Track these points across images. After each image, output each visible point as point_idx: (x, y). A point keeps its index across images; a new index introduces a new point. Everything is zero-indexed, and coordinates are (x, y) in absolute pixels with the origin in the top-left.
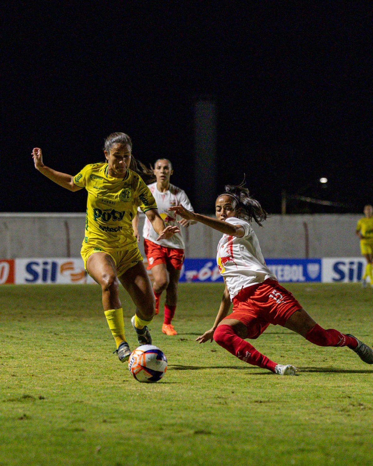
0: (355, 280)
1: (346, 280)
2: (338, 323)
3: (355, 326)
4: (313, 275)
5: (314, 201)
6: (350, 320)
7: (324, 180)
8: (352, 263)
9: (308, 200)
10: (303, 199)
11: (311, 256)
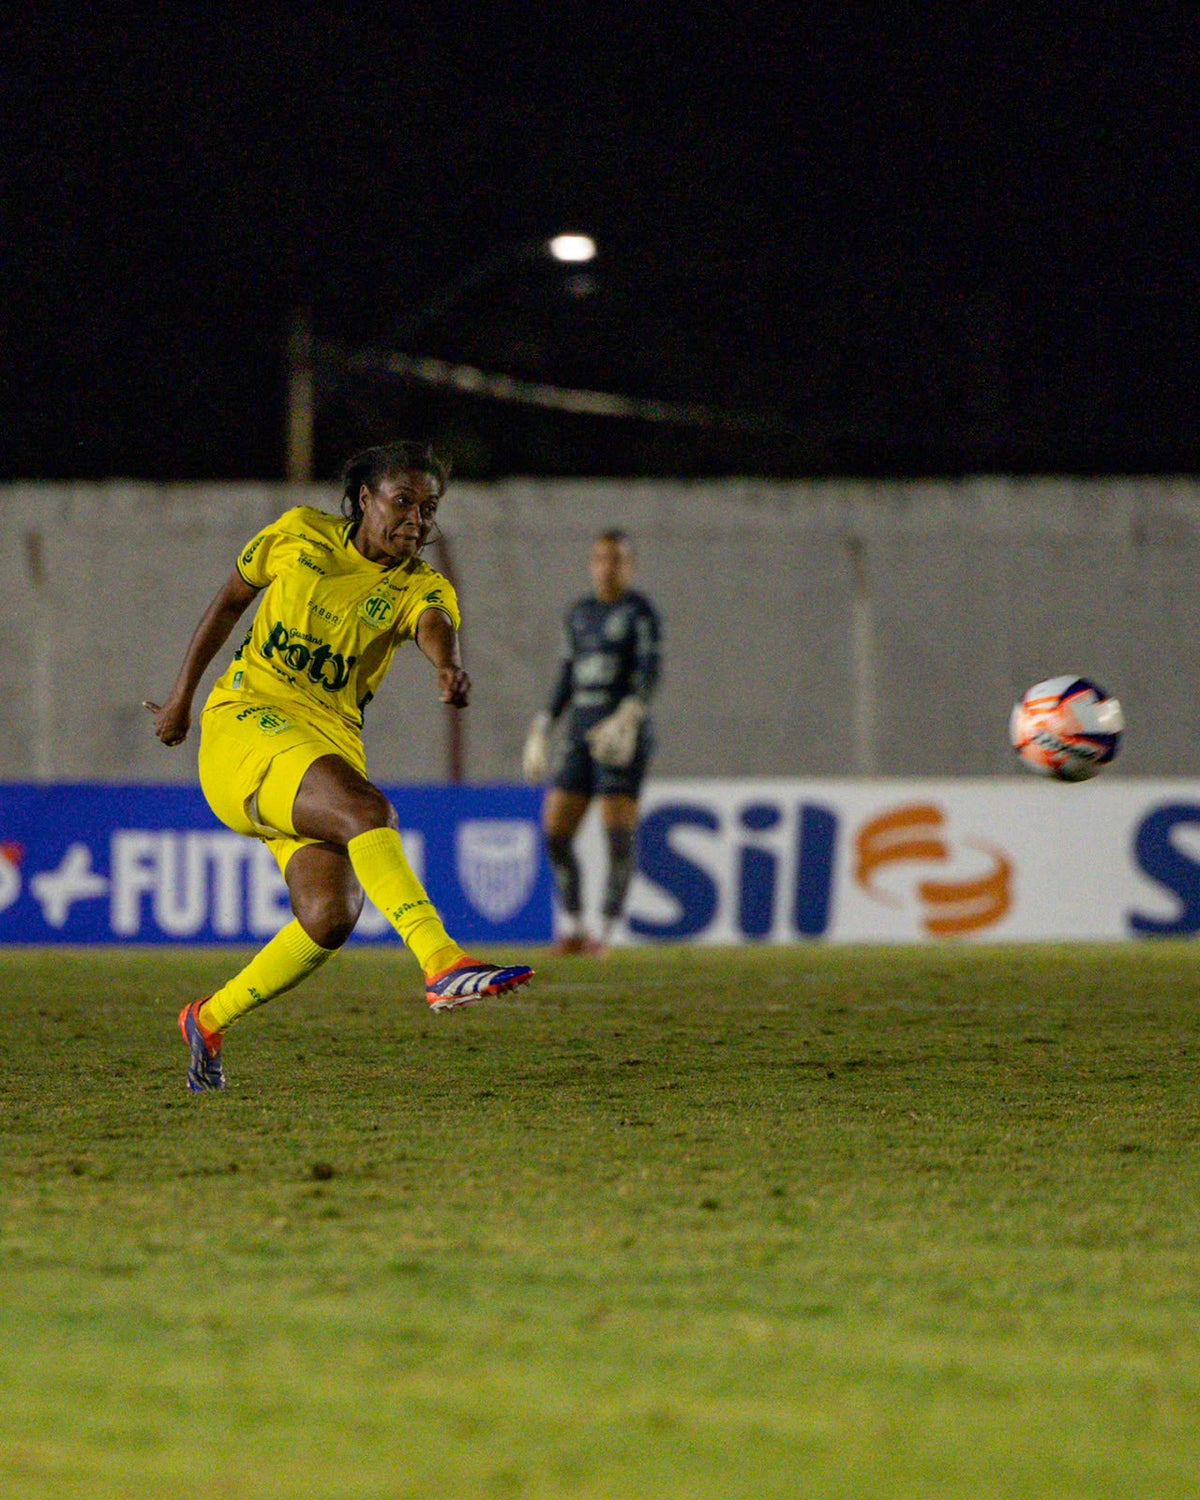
0: (783, 932)
1: (723, 932)
2: (625, 1230)
3: (740, 1247)
4: (498, 900)
5: (503, 388)
6: (710, 1205)
7: (573, 248)
8: (760, 817)
9: (468, 379)
10: (431, 371)
11: (481, 770)
